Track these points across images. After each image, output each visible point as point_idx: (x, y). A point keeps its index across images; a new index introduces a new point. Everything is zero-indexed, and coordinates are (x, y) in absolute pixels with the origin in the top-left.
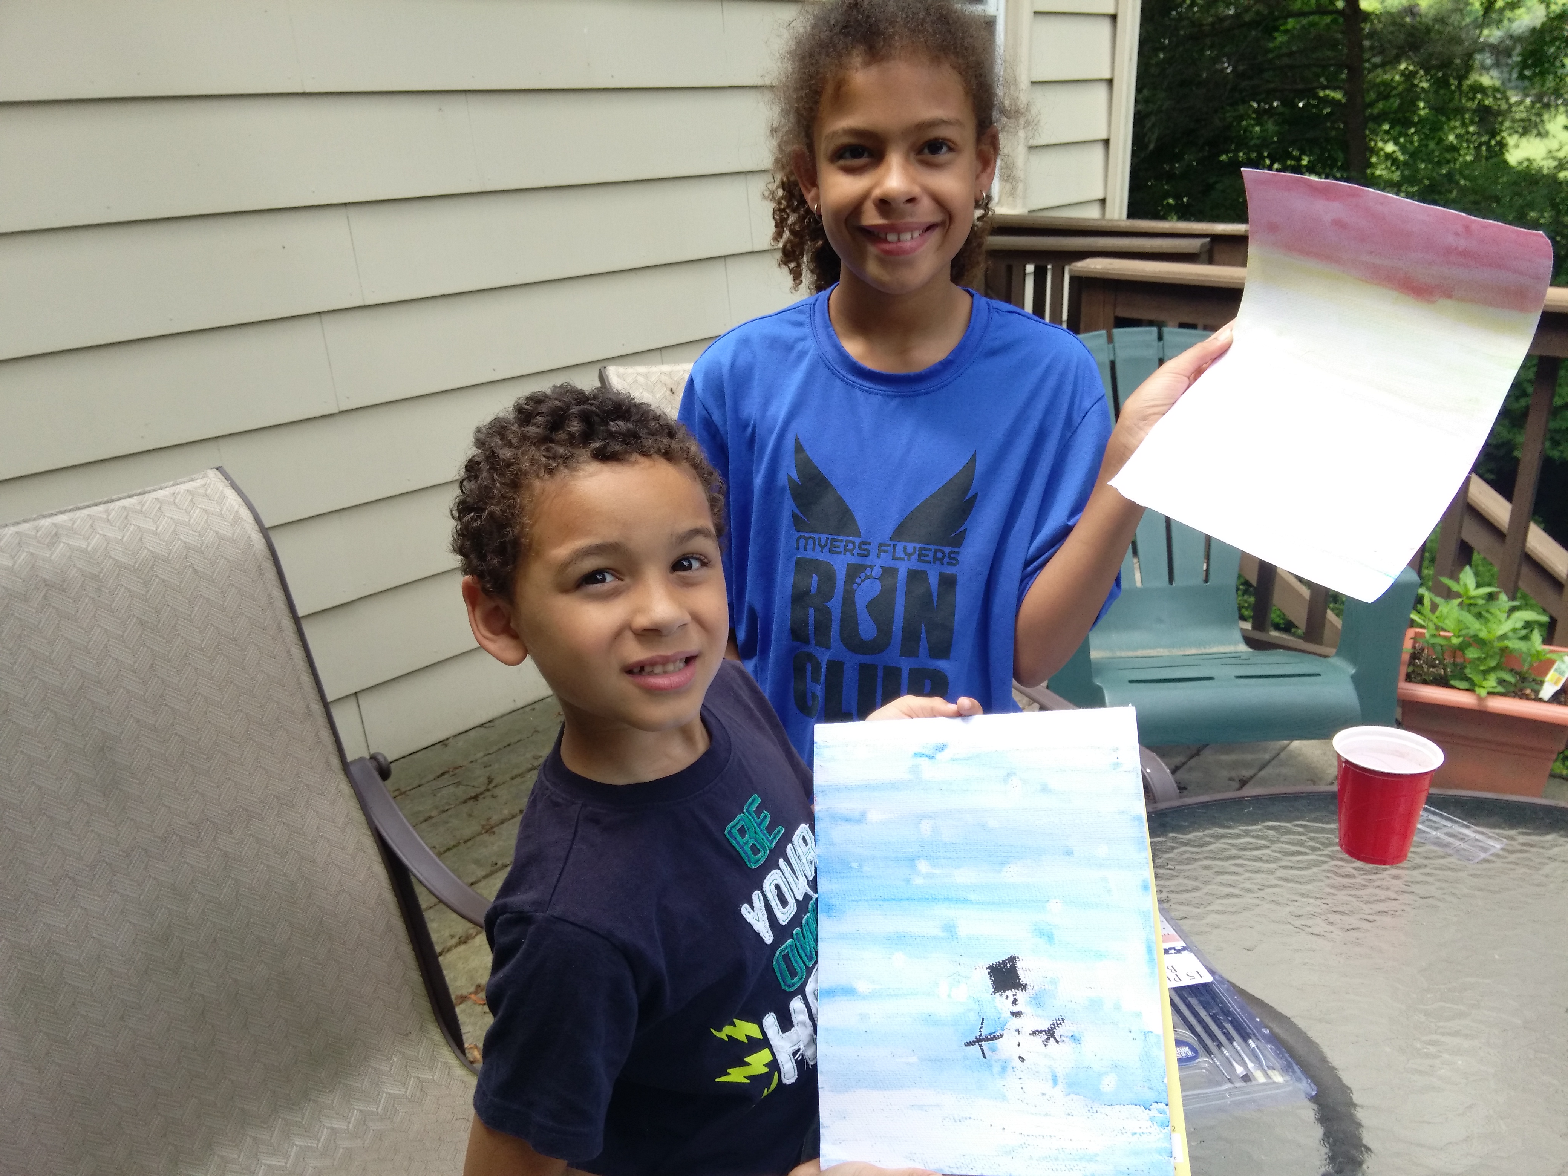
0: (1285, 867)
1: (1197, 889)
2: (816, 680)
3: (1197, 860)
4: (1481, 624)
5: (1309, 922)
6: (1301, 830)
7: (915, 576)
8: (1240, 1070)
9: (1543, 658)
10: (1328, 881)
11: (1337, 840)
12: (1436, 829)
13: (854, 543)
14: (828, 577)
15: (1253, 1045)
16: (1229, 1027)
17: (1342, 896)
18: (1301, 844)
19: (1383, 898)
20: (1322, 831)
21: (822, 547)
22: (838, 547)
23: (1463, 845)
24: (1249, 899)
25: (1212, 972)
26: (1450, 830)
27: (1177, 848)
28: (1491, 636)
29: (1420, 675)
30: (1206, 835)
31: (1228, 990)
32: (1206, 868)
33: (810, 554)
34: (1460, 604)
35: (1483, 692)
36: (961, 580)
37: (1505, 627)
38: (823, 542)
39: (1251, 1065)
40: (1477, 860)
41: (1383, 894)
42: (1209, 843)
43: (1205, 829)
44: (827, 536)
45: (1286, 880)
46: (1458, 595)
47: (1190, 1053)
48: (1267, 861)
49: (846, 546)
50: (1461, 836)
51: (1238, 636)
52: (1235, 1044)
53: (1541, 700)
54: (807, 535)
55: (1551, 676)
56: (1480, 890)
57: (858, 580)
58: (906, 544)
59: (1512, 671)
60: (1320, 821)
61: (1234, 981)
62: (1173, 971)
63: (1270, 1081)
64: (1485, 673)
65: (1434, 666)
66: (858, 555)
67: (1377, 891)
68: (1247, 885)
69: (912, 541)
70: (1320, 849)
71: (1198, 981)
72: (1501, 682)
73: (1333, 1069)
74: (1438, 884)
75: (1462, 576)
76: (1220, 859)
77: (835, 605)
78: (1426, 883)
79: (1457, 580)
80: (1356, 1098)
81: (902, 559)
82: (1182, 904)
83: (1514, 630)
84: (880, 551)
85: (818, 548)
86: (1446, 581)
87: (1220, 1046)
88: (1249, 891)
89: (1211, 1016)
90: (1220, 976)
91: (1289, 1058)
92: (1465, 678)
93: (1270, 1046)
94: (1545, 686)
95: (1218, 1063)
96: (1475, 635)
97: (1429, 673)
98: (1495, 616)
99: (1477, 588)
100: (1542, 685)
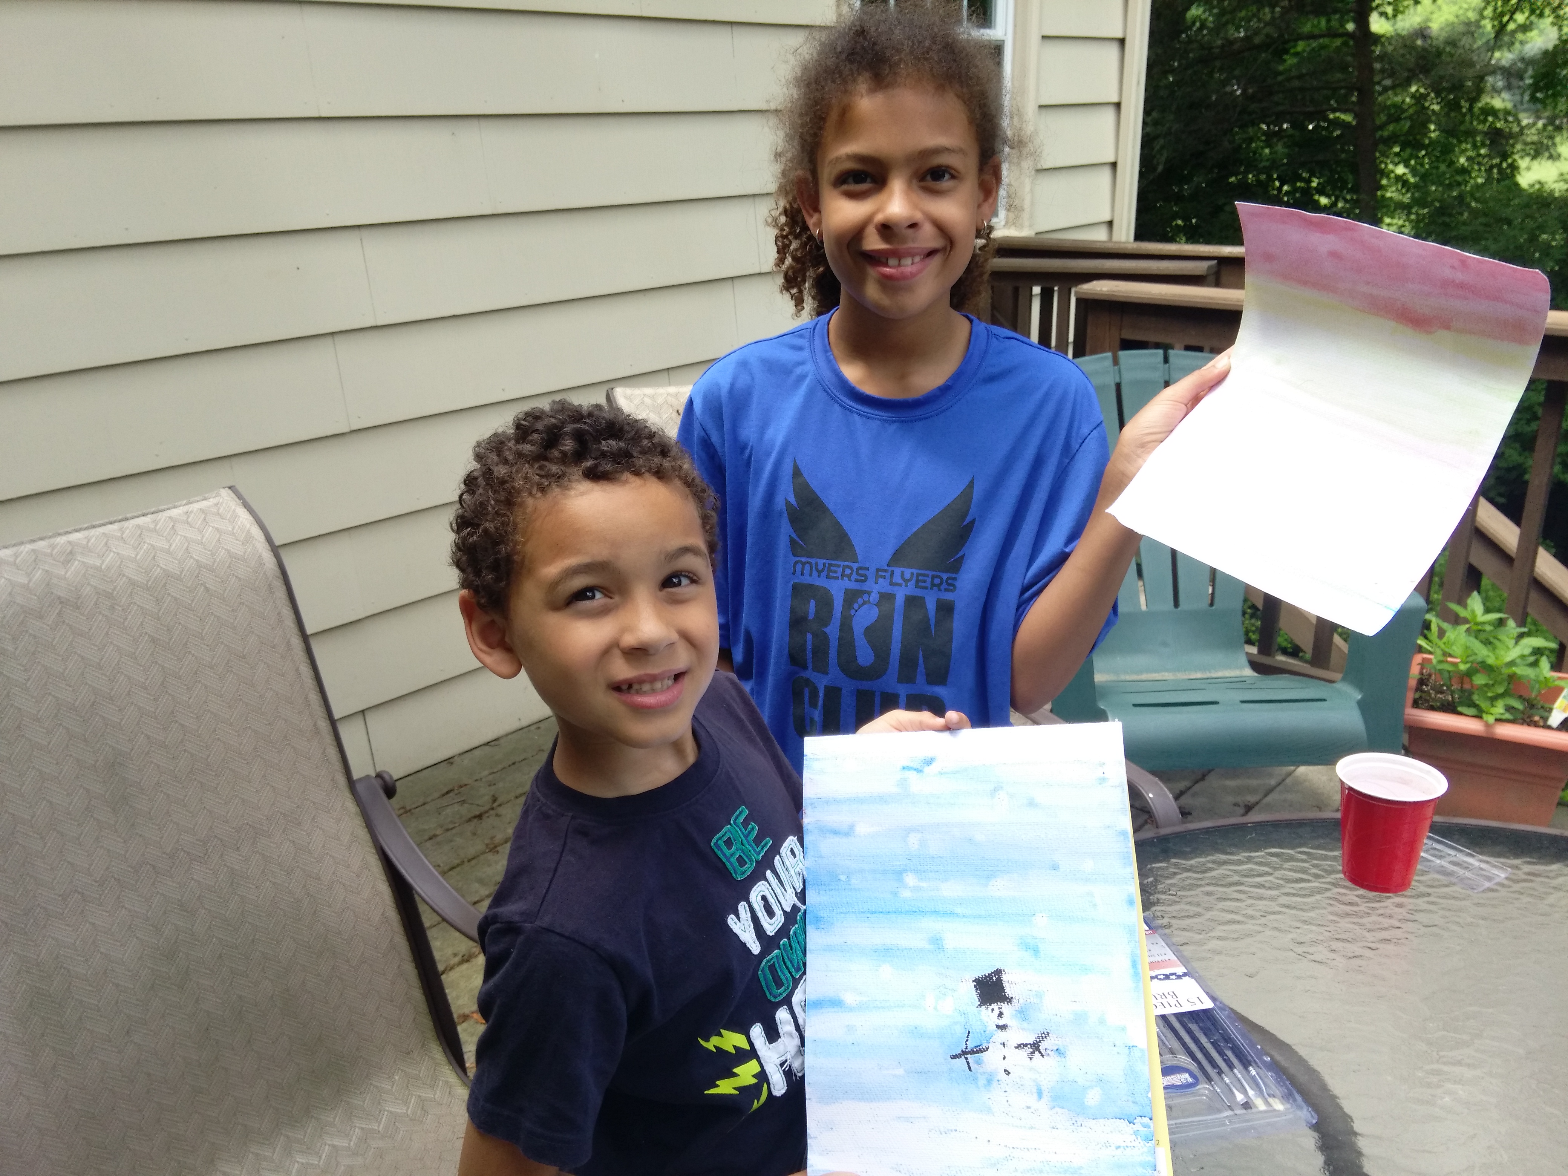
0: (1287, 894)
1: (1198, 915)
2: (814, 705)
3: (1200, 886)
4: (1489, 650)
5: (1311, 950)
6: (1304, 857)
7: (912, 602)
8: (1240, 1097)
9: (1550, 685)
10: (1330, 909)
11: (1340, 868)
12: (1441, 857)
13: (851, 568)
14: (826, 602)
15: (1253, 1072)
16: (1229, 1054)
17: (1345, 924)
18: (1304, 871)
19: (1386, 926)
20: (1325, 858)
21: (820, 572)
22: (836, 572)
23: (1468, 874)
24: (1250, 926)
25: (1213, 999)
26: (1454, 859)
27: (1180, 874)
28: (1499, 663)
29: (1427, 701)
30: (1209, 862)
31: (1228, 1017)
32: (1208, 894)
33: (807, 579)
34: (1468, 631)
35: (1491, 719)
36: (959, 606)
37: (1514, 653)
38: (820, 567)
39: (1251, 1093)
40: (1481, 889)
41: (1386, 922)
42: (1211, 869)
43: (1208, 855)
44: (824, 561)
45: (1288, 907)
46: (1465, 621)
47: (1190, 1080)
48: (1270, 888)
49: (843, 571)
50: (1466, 865)
51: (1244, 660)
52: (1236, 1071)
53: (1549, 728)
54: (804, 559)
55: (1560, 703)
56: (1485, 919)
57: (856, 606)
58: (902, 569)
59: (1520, 698)
60: (1324, 849)
61: (1235, 1008)
62: (1174, 996)
63: (1270, 1109)
64: (1493, 699)
65: (1442, 692)
66: (856, 580)
67: (1380, 919)
68: (1250, 912)
69: (910, 567)
70: (1323, 877)
71: (1199, 1007)
72: (1509, 709)
73: (1334, 1098)
74: (1442, 912)
75: (1469, 602)
76: (1222, 885)
77: (832, 630)
78: (1430, 911)
79: (1465, 606)
80: (1357, 1126)
81: (900, 585)
82: (1184, 930)
83: (1523, 657)
84: (877, 576)
85: (815, 573)
86: (1455, 607)
87: (1220, 1072)
88: (1252, 917)
89: (1212, 1043)
90: (1221, 1003)
91: (1290, 1086)
92: (1472, 704)
93: (1271, 1075)
94: (1554, 713)
95: (1219, 1090)
96: (1483, 661)
97: (1437, 699)
98: (1503, 642)
99: (1484, 614)
100: (1551, 712)
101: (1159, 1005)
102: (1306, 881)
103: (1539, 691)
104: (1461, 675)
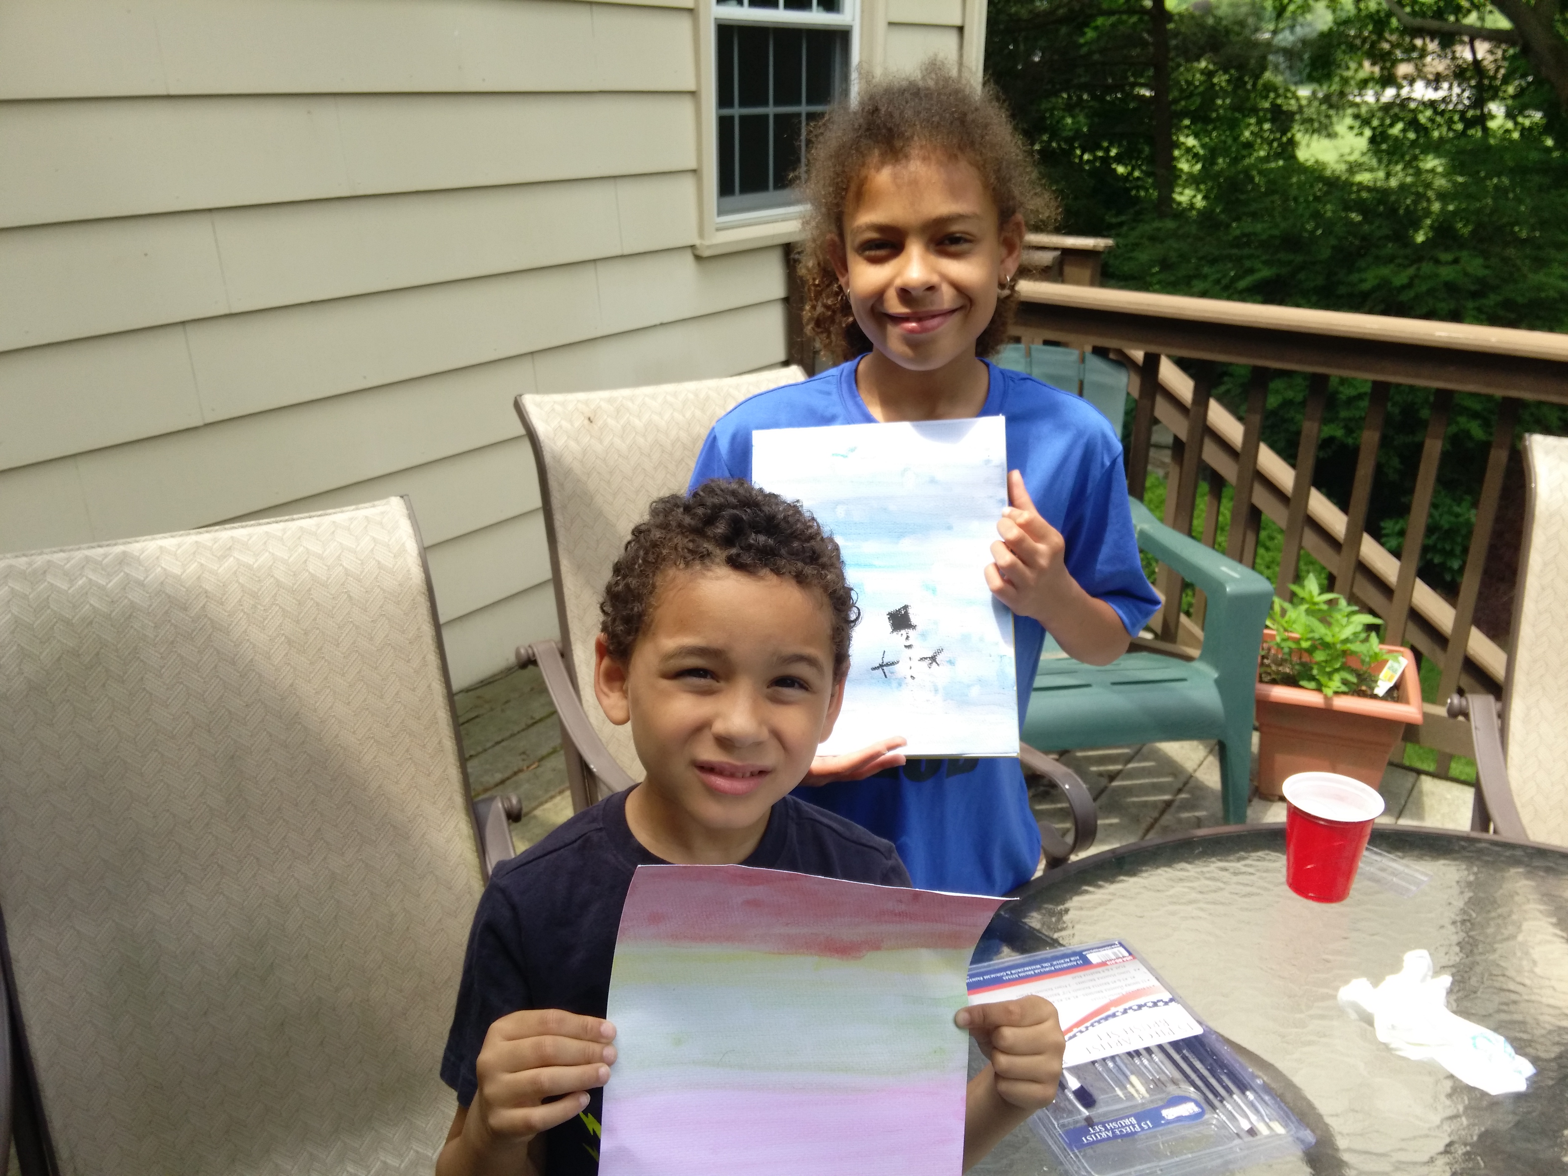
0: (1243, 910)
3: (1162, 906)
4: (1325, 628)
8: (1244, 1124)
9: (1379, 659)
11: (1285, 880)
12: (1373, 865)
15: (1250, 1095)
16: (1225, 1078)
18: (1252, 885)
23: (1396, 880)
25: (1200, 1023)
28: (1336, 640)
29: (1269, 674)
31: (1218, 1041)
32: (1173, 914)
34: (1307, 611)
35: (1329, 692)
37: (1347, 633)
39: (1253, 1118)
42: (1170, 887)
45: (1245, 922)
46: (1303, 600)
47: (1197, 1110)
48: (1225, 904)
50: (1392, 872)
52: (1235, 1097)
53: (1375, 697)
55: (1384, 675)
59: (1352, 671)
61: (1220, 1031)
62: (1165, 1024)
63: (1273, 1133)
64: (1330, 675)
65: (1280, 665)
71: (1191, 1033)
72: (1345, 682)
75: (1306, 583)
76: (1179, 904)
79: (1303, 587)
83: (1356, 634)
86: (1295, 588)
87: (1221, 1099)
89: (1209, 1070)
90: (1207, 1026)
91: (1285, 1108)
92: (1312, 678)
93: (1267, 1098)
94: (1379, 683)
95: (1224, 1118)
96: (1321, 639)
97: (1278, 673)
98: (1337, 621)
99: (1320, 594)
100: (1376, 681)
101: (1154, 1034)
102: (1258, 894)
103: (1369, 663)
104: (1301, 651)
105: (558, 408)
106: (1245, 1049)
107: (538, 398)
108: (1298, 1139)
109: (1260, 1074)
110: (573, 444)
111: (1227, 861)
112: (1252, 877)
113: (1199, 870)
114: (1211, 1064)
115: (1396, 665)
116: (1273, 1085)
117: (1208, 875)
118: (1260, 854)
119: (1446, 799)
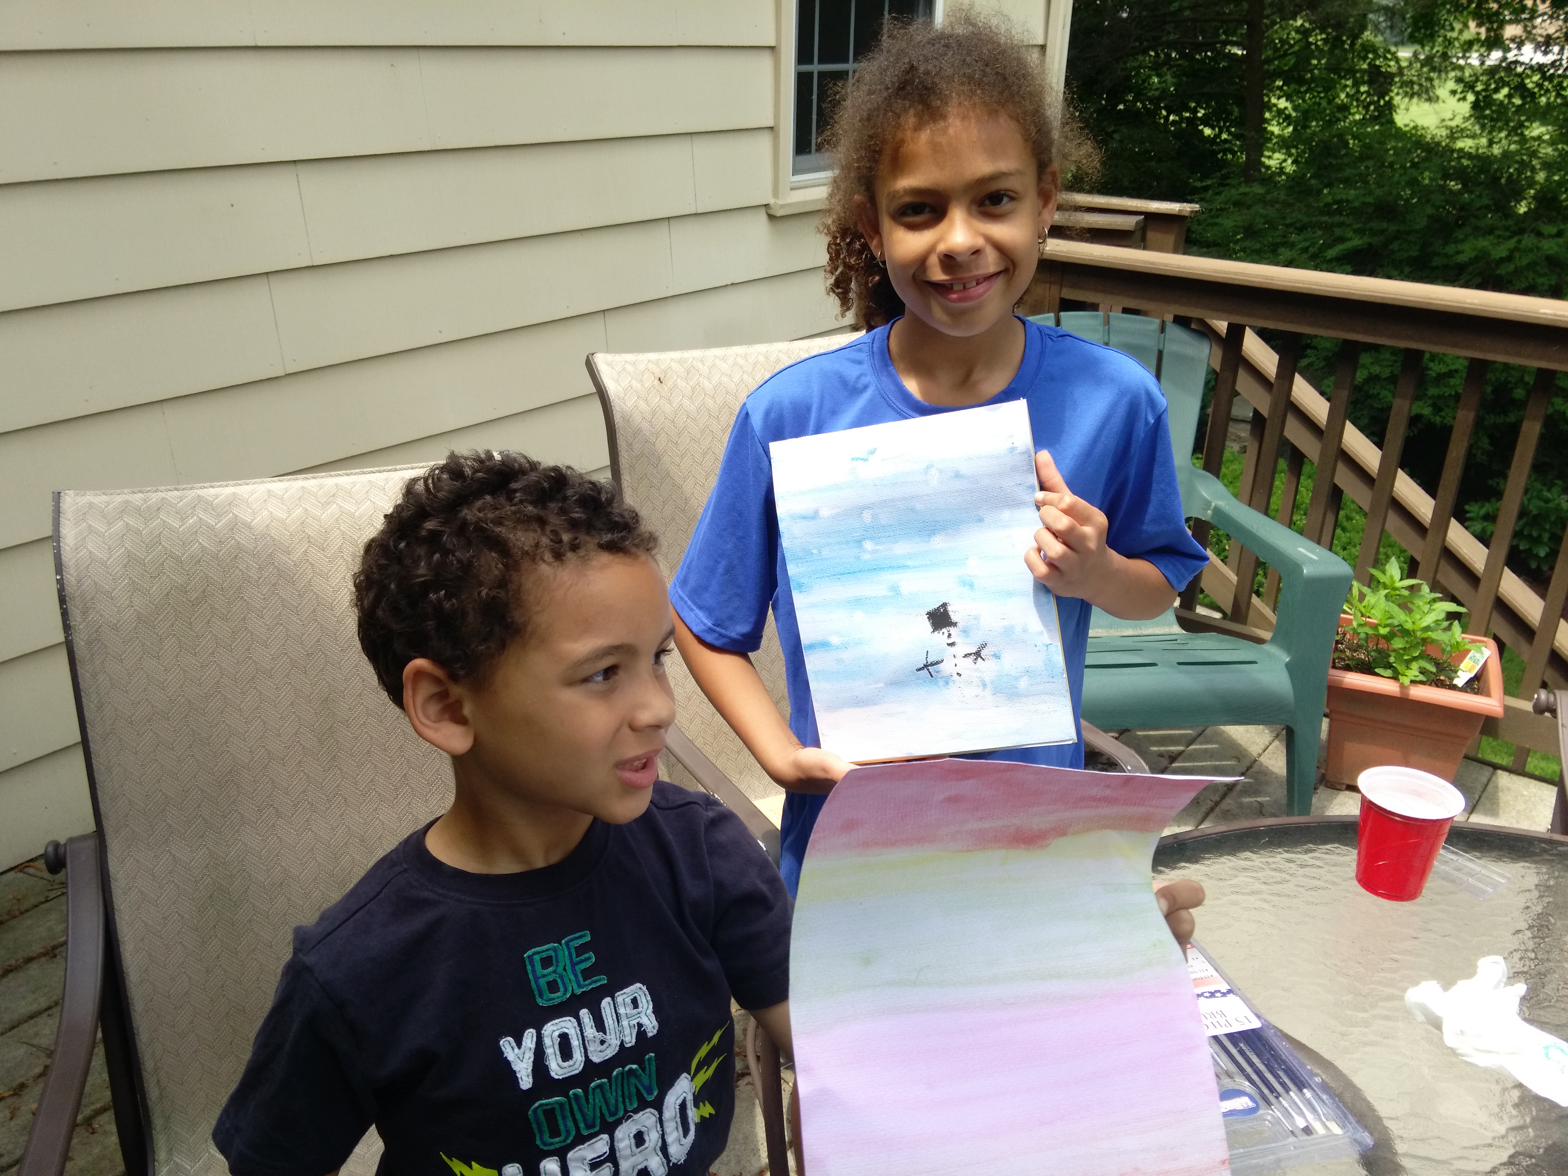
0: (1310, 904)
3: (1226, 895)
4: (1405, 614)
9: (1461, 649)
11: (1355, 875)
12: (1447, 865)
15: (1307, 1093)
16: (1281, 1073)
18: (1317, 877)
19: (1405, 936)
20: (1338, 866)
23: (1471, 880)
25: (1259, 1017)
28: (1416, 627)
29: (1345, 661)
30: (1229, 868)
31: (1276, 1036)
32: (1235, 903)
34: (1386, 596)
35: (1406, 681)
37: (1429, 620)
39: (1310, 1116)
41: (1404, 932)
42: (1233, 877)
45: (1311, 916)
47: (1251, 1104)
48: (1289, 896)
50: (1468, 871)
51: (1171, 616)
52: (1291, 1093)
55: (1465, 665)
59: (1431, 660)
61: (1278, 1026)
62: (1222, 1016)
63: (1329, 1133)
64: (1408, 663)
65: (1355, 651)
70: (1338, 884)
71: (1248, 1026)
72: (1423, 671)
74: (1453, 921)
75: (1387, 567)
76: (1244, 894)
78: (1443, 920)
79: (1384, 572)
83: (1437, 622)
86: (1374, 572)
87: (1278, 1096)
89: (1266, 1065)
90: (1265, 1020)
91: (1343, 1108)
92: (1389, 666)
93: (1325, 1097)
94: (1460, 673)
95: (1280, 1115)
96: (1400, 625)
97: (1352, 659)
98: (1419, 607)
99: (1401, 579)
100: (1456, 672)
101: (1210, 1025)
102: (1324, 889)
103: (1450, 652)
104: (1378, 637)
105: (629, 368)
106: (1304, 1045)
107: (609, 357)
108: (1355, 1140)
109: (1319, 1071)
110: (642, 405)
111: (1294, 853)
112: (1319, 870)
113: (1264, 860)
114: (1268, 1060)
115: (1478, 656)
116: (1332, 1084)
117: (1273, 866)
118: (1329, 847)
119: (1523, 795)
